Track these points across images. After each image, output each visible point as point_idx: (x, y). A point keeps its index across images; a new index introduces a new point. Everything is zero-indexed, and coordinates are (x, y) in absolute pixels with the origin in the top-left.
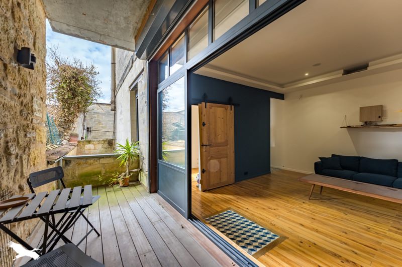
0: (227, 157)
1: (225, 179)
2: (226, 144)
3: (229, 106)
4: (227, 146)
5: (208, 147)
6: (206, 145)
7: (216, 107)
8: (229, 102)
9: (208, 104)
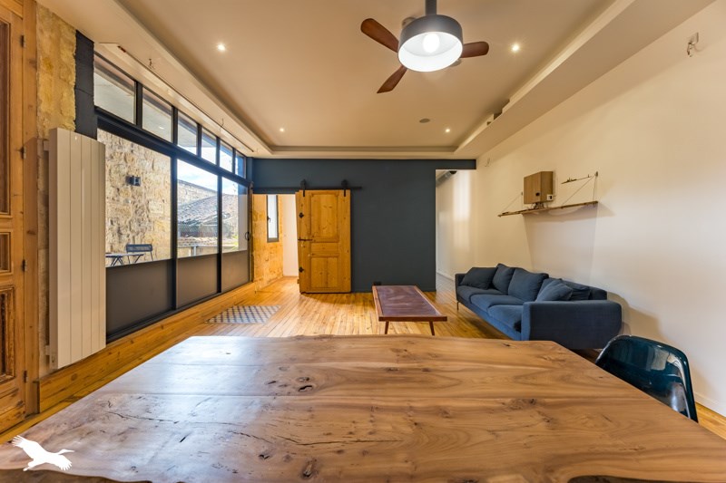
0: (337, 257)
1: (334, 284)
2: (336, 239)
3: (342, 192)
4: (337, 242)
5: (308, 242)
6: (305, 240)
7: (320, 194)
8: (345, 186)
9: (307, 192)
